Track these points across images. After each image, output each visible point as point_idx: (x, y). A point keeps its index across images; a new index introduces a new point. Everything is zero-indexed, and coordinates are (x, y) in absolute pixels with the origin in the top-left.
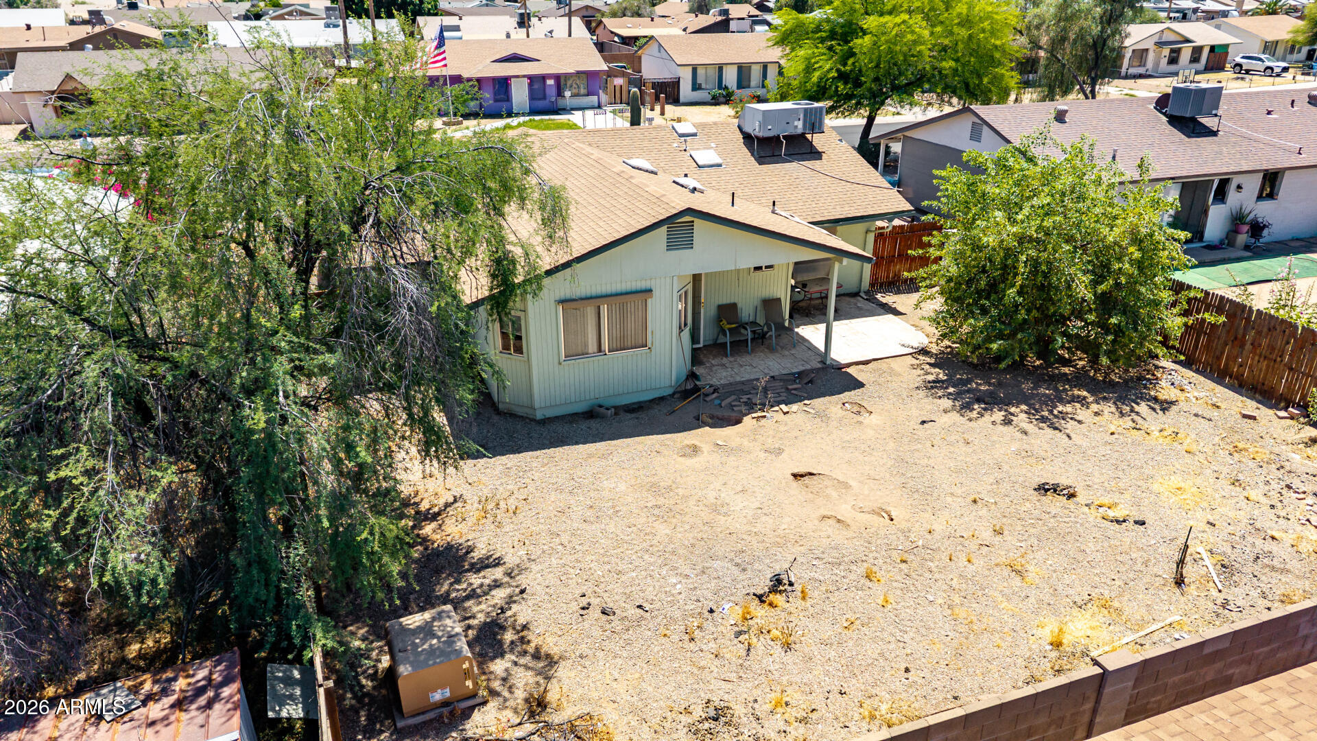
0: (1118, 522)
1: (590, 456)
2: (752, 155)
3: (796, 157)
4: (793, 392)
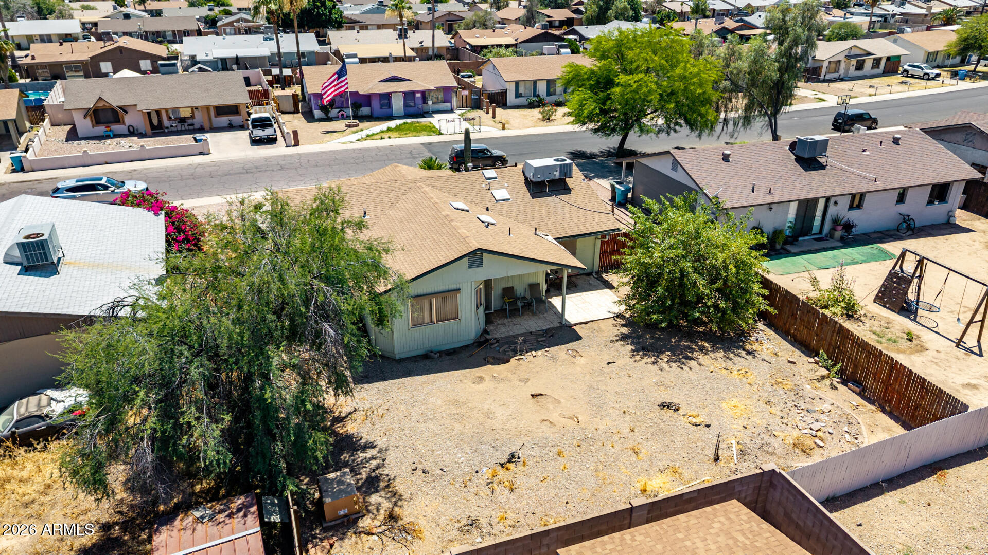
0: (696, 425)
1: (424, 383)
2: (529, 192)
3: (555, 192)
4: (541, 343)
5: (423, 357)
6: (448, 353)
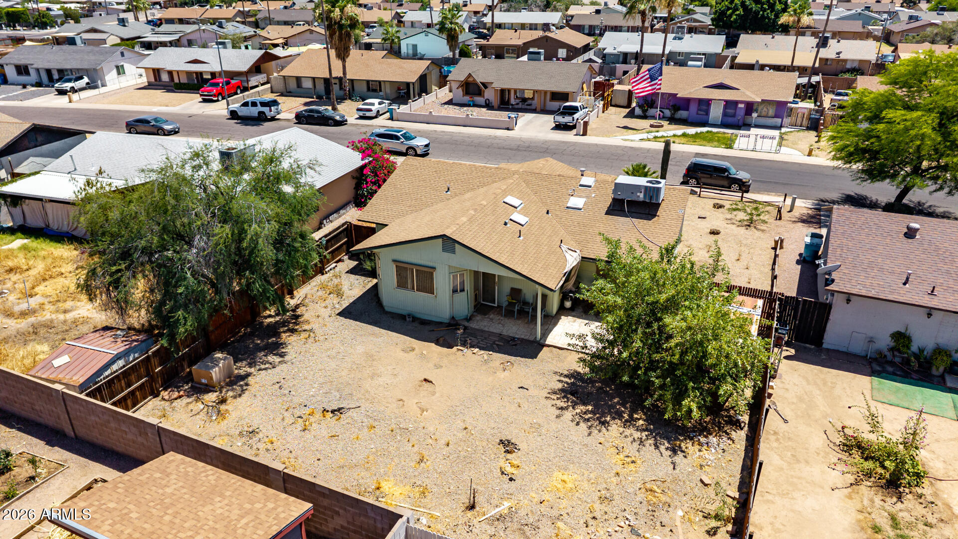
0: (503, 473)
2: (609, 207)
3: (636, 214)
4: (495, 346)
5: (402, 317)
6: (424, 322)
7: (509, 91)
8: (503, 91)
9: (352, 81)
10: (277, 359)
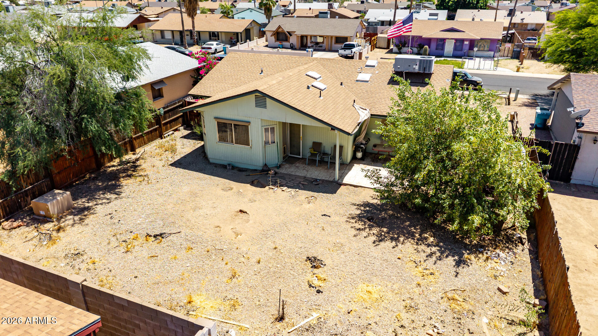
0: (311, 286)
2: (390, 80)
4: (300, 185)
5: (224, 167)
6: (241, 170)
7: (306, 36)
8: (302, 37)
9: (199, 33)
10: (113, 196)
